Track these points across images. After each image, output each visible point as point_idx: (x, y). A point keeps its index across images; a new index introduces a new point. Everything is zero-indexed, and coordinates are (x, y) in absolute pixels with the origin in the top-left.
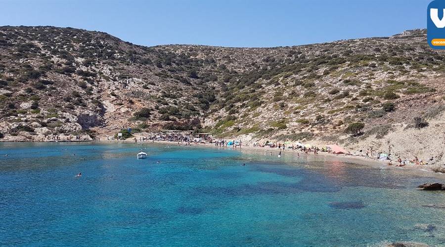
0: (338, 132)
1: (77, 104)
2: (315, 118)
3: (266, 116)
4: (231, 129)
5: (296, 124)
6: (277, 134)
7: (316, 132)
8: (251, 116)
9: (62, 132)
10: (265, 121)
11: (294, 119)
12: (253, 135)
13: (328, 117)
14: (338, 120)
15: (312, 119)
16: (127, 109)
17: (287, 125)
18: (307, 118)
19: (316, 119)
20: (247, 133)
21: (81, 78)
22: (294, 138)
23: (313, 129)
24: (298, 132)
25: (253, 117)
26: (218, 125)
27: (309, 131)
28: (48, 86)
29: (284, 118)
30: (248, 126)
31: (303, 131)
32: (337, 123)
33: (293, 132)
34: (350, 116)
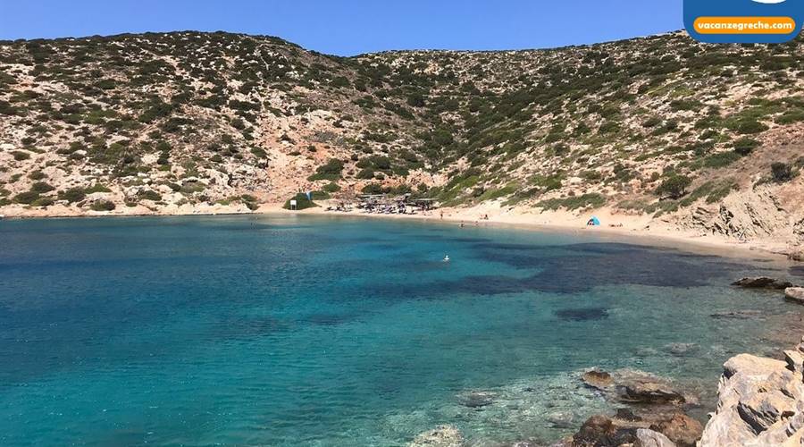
0: (648, 192)
1: (228, 154)
2: (612, 168)
3: (530, 168)
4: (469, 191)
5: (579, 180)
6: (545, 198)
7: (612, 192)
8: (505, 169)
9: (203, 199)
10: (527, 176)
11: (577, 172)
12: (504, 199)
13: (634, 166)
14: (652, 171)
15: (607, 172)
16: (306, 162)
17: (563, 182)
18: (598, 169)
19: (614, 171)
20: (494, 196)
21: (236, 114)
22: (572, 203)
23: (607, 188)
24: (579, 193)
25: (509, 170)
26: (450, 185)
27: (599, 192)
28: (184, 127)
29: (559, 171)
30: (498, 186)
31: (589, 191)
32: (649, 177)
33: (571, 193)
34: (672, 165)
